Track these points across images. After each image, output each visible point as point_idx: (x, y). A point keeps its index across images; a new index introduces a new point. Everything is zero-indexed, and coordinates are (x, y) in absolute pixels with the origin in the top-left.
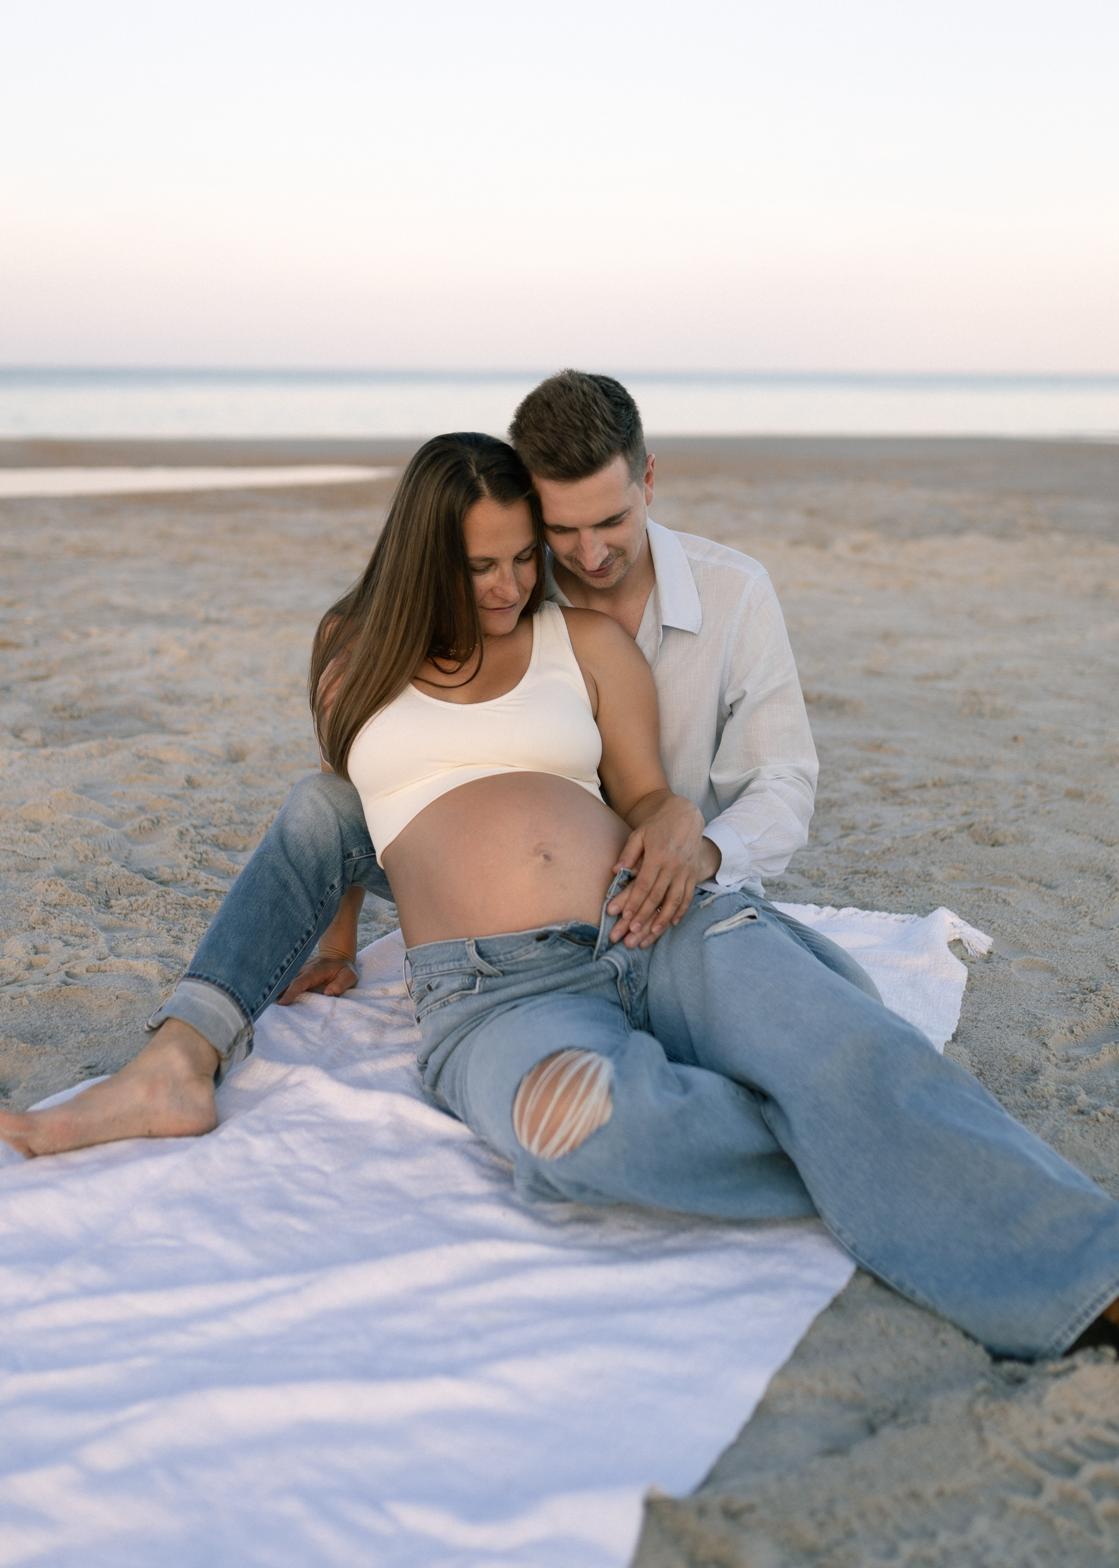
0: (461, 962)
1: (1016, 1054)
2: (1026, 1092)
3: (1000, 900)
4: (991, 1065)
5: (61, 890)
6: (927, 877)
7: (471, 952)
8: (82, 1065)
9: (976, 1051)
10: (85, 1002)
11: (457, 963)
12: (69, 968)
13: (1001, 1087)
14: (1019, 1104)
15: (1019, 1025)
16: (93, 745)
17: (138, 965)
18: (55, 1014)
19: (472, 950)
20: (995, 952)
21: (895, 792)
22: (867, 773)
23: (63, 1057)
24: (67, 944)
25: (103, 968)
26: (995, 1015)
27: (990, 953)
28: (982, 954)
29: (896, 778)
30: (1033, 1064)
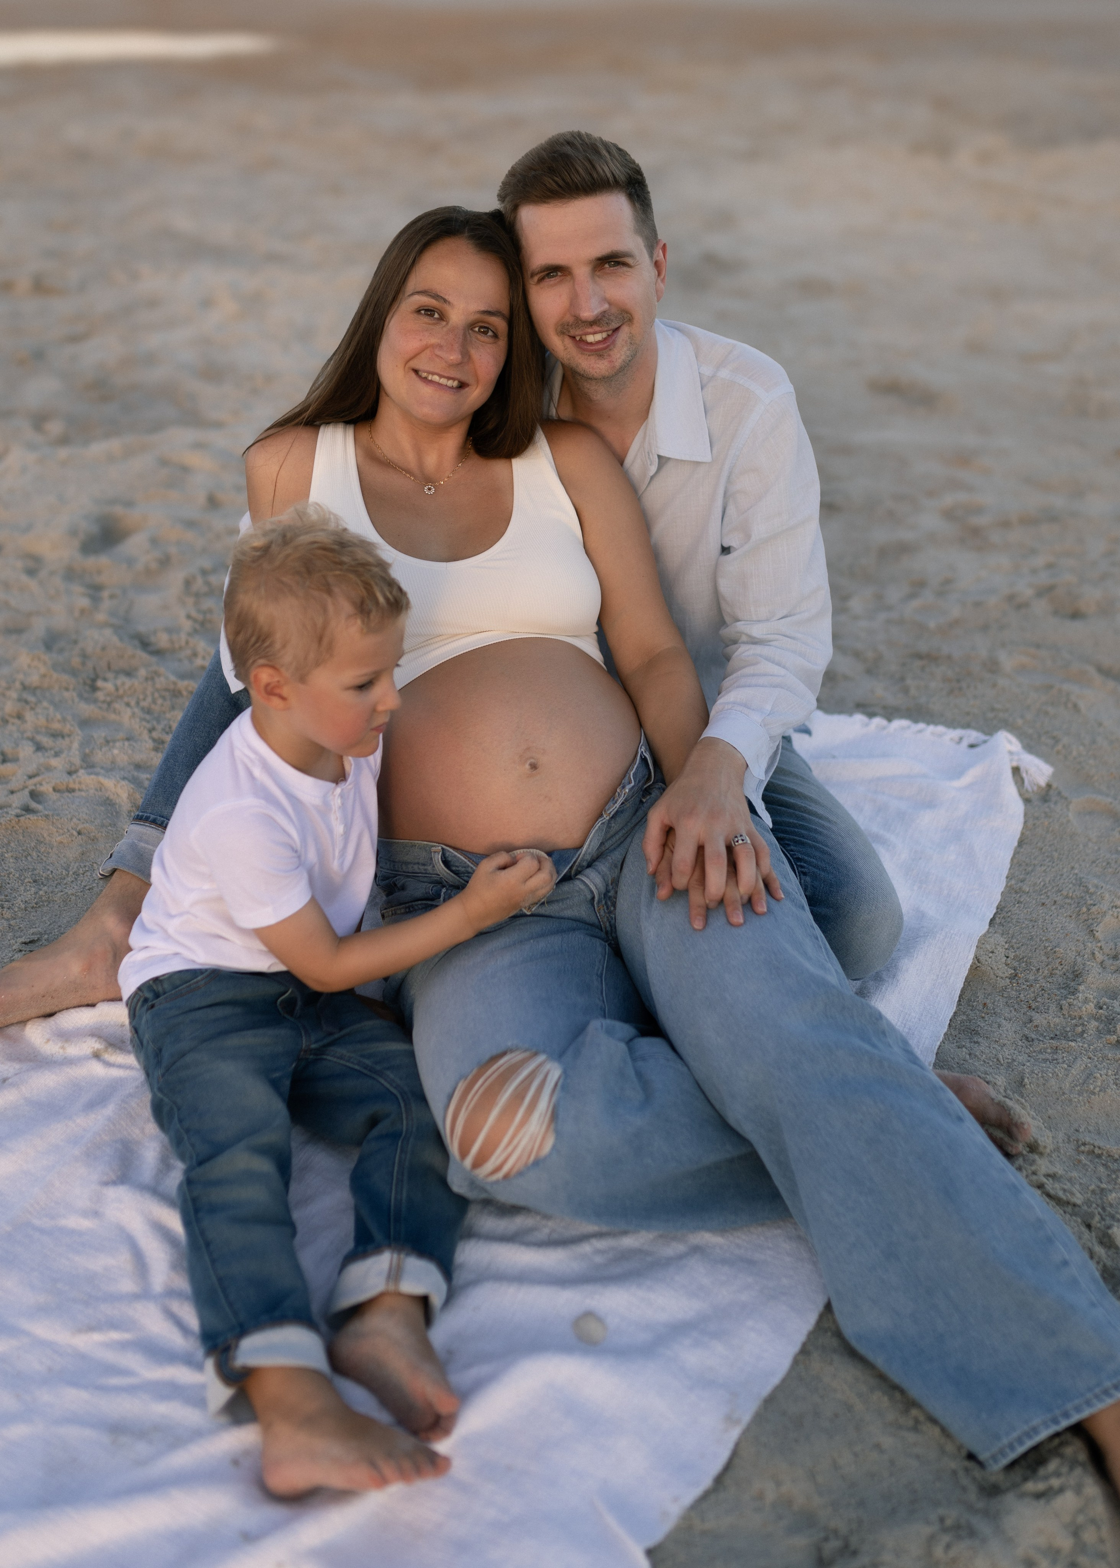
0: (426, 867)
1: (1057, 949)
2: (1061, 1009)
3: (1070, 705)
4: (1028, 964)
5: (43, 670)
6: (993, 666)
7: (437, 861)
8: (23, 940)
9: (1014, 941)
10: (45, 835)
11: (421, 867)
12: (35, 785)
13: (1035, 999)
14: (1052, 1025)
15: (1068, 901)
16: (114, 445)
17: (109, 783)
18: (10, 854)
19: (438, 858)
20: (1055, 785)
21: (976, 532)
22: (949, 500)
23: (5, 923)
24: (39, 748)
25: (72, 786)
26: (1042, 884)
27: (1049, 786)
28: (1039, 787)
29: (978, 510)
30: (1075, 963)
